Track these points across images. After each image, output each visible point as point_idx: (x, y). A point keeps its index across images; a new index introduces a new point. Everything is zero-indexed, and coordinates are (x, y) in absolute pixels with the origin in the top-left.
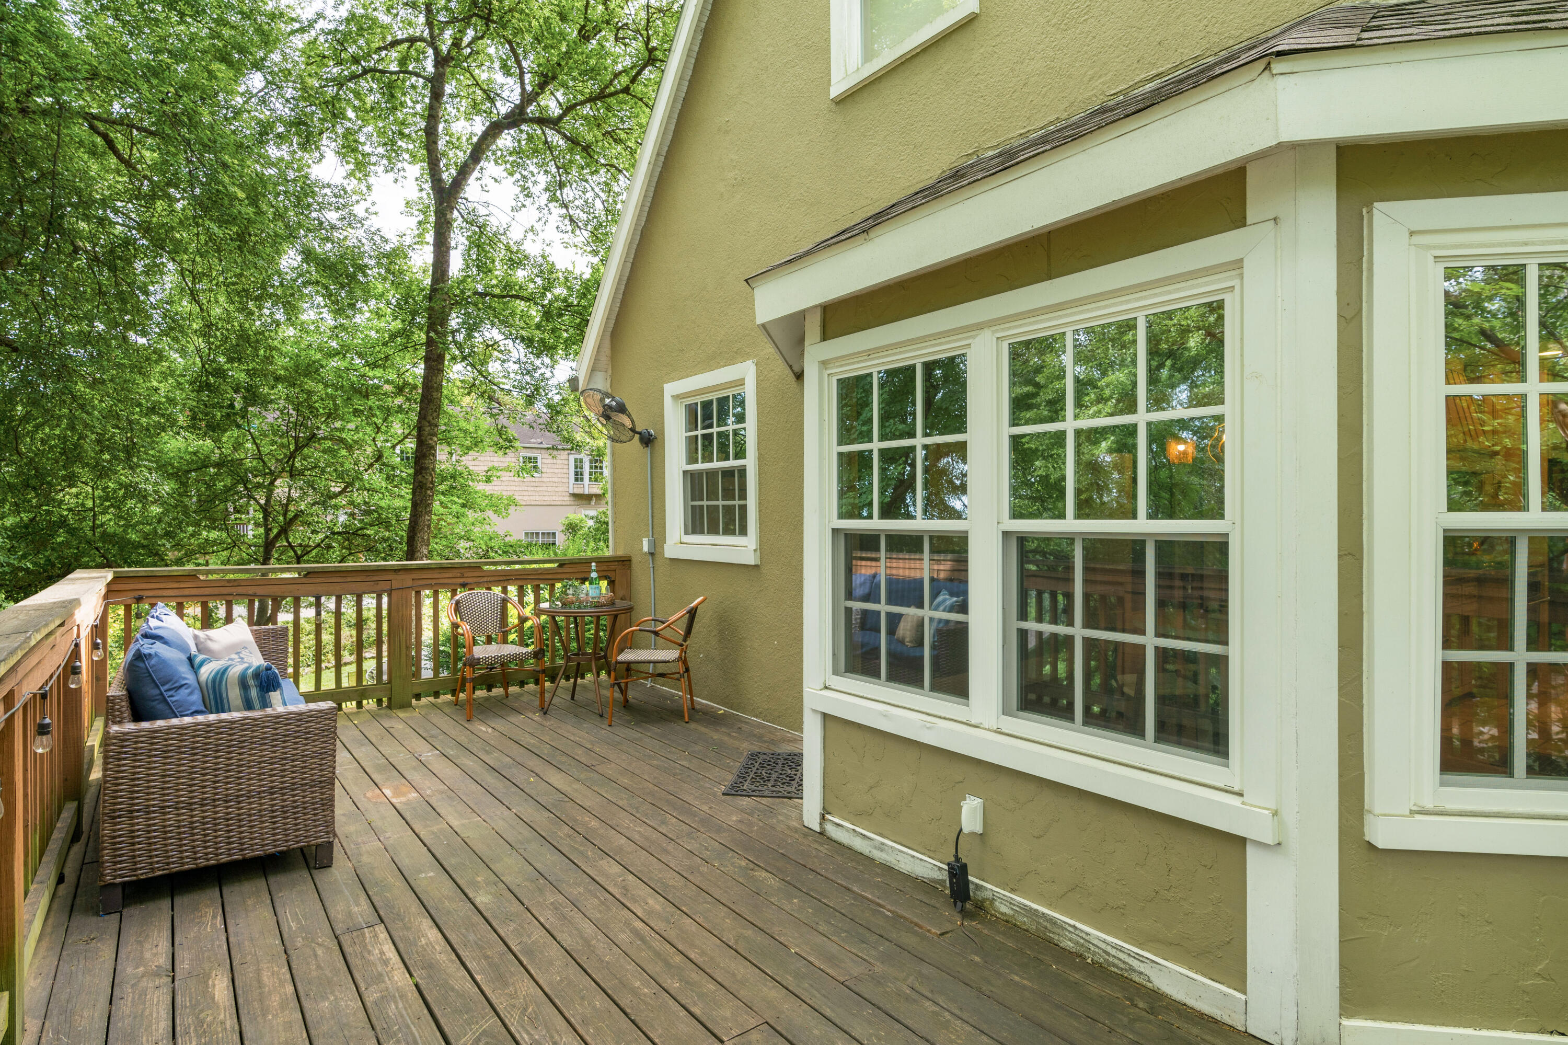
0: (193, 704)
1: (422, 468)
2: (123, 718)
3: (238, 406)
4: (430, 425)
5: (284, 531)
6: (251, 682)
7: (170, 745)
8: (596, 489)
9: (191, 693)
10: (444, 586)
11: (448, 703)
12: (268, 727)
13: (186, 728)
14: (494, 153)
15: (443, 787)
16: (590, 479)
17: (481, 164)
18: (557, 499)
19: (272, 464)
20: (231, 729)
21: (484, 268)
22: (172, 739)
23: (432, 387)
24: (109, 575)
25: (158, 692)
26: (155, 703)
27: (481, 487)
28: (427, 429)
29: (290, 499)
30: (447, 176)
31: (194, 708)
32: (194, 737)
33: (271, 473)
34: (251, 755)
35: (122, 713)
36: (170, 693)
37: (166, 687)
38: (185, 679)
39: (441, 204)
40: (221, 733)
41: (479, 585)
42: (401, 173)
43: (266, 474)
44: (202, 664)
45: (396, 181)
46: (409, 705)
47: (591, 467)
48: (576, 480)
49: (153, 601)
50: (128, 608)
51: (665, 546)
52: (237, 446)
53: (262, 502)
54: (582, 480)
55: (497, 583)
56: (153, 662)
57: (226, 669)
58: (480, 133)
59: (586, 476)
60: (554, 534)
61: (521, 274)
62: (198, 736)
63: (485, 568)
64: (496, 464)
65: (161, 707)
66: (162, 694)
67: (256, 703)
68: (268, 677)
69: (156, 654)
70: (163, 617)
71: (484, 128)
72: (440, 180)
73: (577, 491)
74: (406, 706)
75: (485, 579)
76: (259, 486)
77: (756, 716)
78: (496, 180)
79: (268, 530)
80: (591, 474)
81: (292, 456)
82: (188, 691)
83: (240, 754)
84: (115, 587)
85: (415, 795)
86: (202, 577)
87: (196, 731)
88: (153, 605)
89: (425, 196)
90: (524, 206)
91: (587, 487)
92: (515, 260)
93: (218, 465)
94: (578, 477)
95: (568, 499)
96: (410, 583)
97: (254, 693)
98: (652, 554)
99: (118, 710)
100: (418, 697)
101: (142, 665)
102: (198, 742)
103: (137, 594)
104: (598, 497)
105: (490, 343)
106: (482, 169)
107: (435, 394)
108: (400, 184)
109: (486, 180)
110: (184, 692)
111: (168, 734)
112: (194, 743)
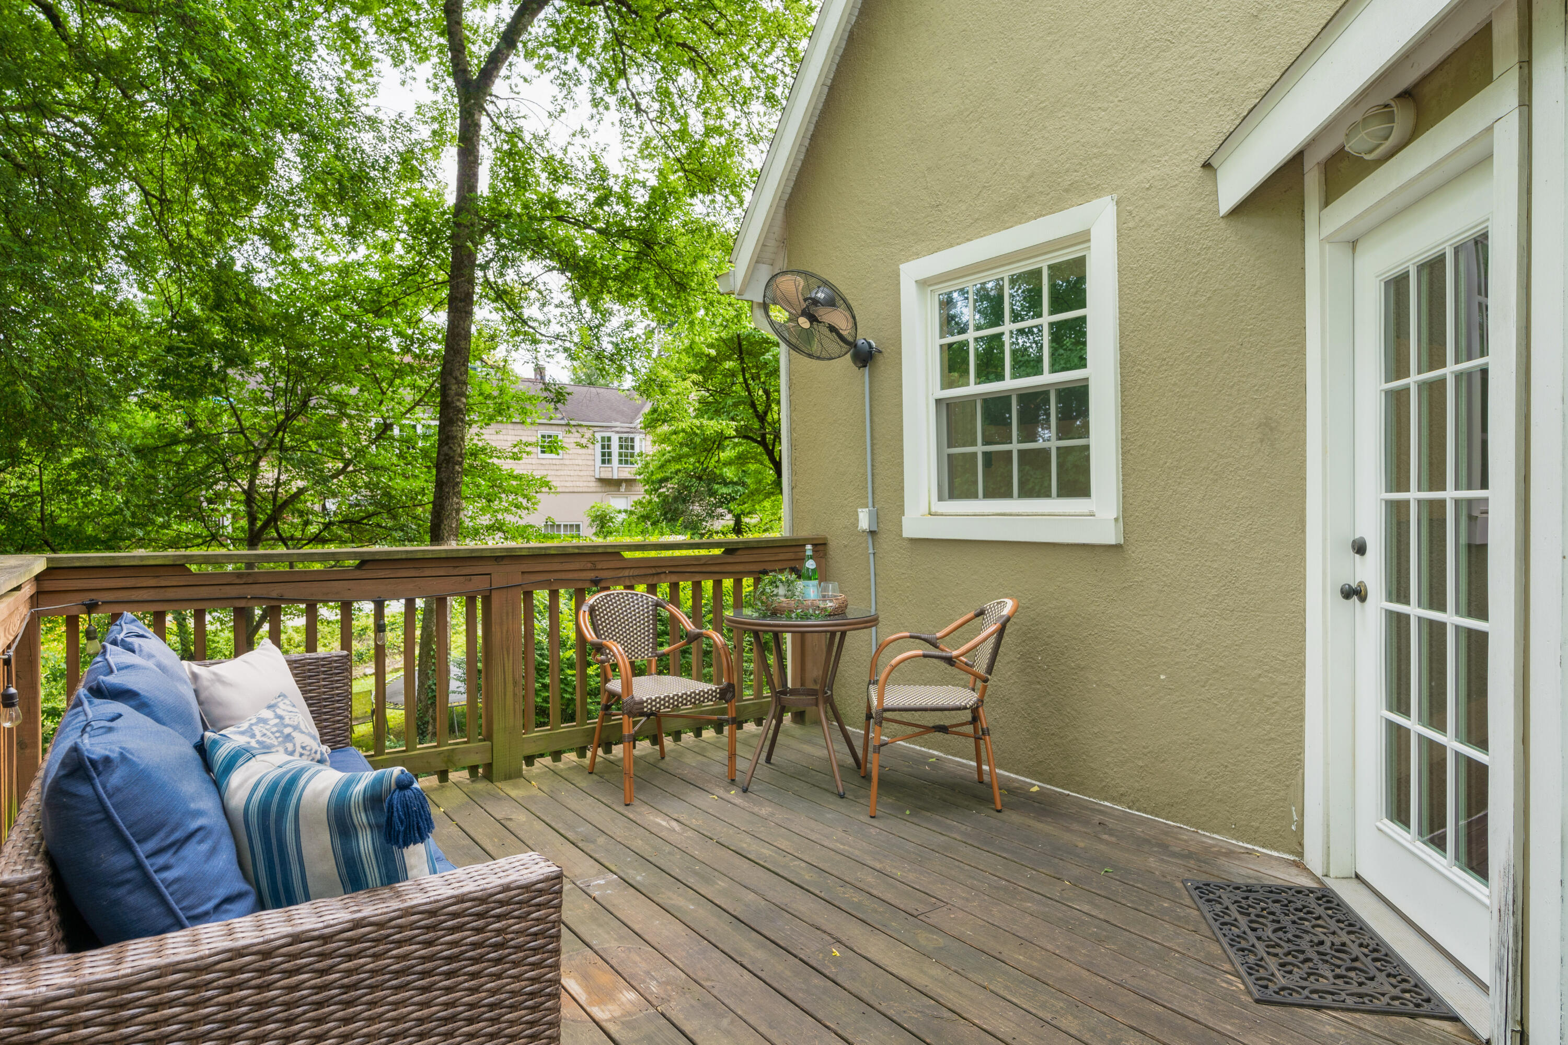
0: (217, 881)
1: (448, 437)
2: (34, 945)
3: (216, 366)
4: (458, 382)
5: (273, 520)
6: (361, 818)
7: (166, 1021)
8: (626, 472)
9: (213, 851)
10: (565, 583)
11: (579, 768)
12: (409, 941)
13: (207, 969)
14: (525, 44)
15: (673, 972)
16: (620, 461)
17: (510, 59)
18: (581, 485)
19: (256, 440)
20: (323, 956)
21: (520, 181)
22: (170, 1003)
23: (459, 335)
24: (38, 563)
25: (127, 860)
26: (121, 892)
27: (506, 465)
28: (454, 387)
29: (278, 483)
30: (475, 67)
31: (222, 892)
32: (229, 989)
33: (256, 450)
34: (371, 1020)
35: (31, 929)
36: (161, 860)
37: (151, 845)
38: (198, 813)
39: (467, 101)
40: (298, 971)
41: (617, 581)
42: (410, 73)
43: (248, 452)
44: (231, 764)
45: (403, 83)
46: (519, 774)
47: (621, 447)
48: (603, 462)
49: (116, 609)
50: (72, 622)
51: (904, 519)
52: (213, 417)
53: (246, 487)
54: (609, 461)
55: (640, 578)
56: (116, 778)
57: (293, 781)
58: (508, 20)
59: (615, 458)
60: (578, 526)
61: (564, 191)
62: (240, 986)
63: (627, 555)
64: (524, 439)
65: (137, 899)
66: (139, 865)
67: (372, 872)
68: (406, 806)
69: (123, 758)
70: (136, 641)
71: (512, 13)
72: (465, 71)
73: (606, 475)
74: (514, 775)
75: (626, 573)
76: (239, 467)
77: (1113, 800)
78: (526, 80)
79: (252, 519)
80: (620, 455)
81: (281, 427)
82: (205, 847)
83: (346, 1021)
84: (49, 585)
85: (631, 996)
86: (194, 568)
87: (233, 972)
88: (116, 617)
89: (441, 100)
90: (563, 110)
91: (617, 471)
92: (559, 173)
93: (189, 440)
94: (606, 458)
95: (593, 485)
96: (518, 579)
97: (366, 843)
98: (872, 533)
99: (20, 923)
100: (530, 760)
101: (84, 790)
102: (238, 1003)
103: (87, 598)
104: (630, 482)
105: (526, 280)
106: (510, 65)
107: (463, 344)
108: (407, 87)
109: (515, 80)
110: (195, 850)
111: (158, 990)
112: (229, 1005)
